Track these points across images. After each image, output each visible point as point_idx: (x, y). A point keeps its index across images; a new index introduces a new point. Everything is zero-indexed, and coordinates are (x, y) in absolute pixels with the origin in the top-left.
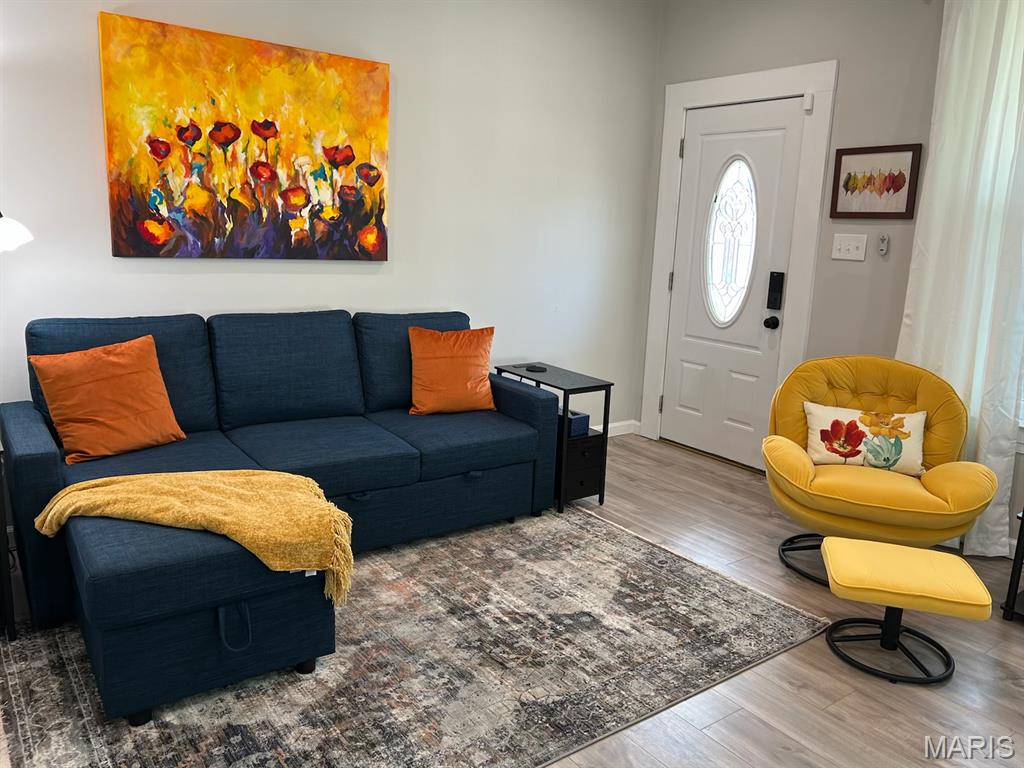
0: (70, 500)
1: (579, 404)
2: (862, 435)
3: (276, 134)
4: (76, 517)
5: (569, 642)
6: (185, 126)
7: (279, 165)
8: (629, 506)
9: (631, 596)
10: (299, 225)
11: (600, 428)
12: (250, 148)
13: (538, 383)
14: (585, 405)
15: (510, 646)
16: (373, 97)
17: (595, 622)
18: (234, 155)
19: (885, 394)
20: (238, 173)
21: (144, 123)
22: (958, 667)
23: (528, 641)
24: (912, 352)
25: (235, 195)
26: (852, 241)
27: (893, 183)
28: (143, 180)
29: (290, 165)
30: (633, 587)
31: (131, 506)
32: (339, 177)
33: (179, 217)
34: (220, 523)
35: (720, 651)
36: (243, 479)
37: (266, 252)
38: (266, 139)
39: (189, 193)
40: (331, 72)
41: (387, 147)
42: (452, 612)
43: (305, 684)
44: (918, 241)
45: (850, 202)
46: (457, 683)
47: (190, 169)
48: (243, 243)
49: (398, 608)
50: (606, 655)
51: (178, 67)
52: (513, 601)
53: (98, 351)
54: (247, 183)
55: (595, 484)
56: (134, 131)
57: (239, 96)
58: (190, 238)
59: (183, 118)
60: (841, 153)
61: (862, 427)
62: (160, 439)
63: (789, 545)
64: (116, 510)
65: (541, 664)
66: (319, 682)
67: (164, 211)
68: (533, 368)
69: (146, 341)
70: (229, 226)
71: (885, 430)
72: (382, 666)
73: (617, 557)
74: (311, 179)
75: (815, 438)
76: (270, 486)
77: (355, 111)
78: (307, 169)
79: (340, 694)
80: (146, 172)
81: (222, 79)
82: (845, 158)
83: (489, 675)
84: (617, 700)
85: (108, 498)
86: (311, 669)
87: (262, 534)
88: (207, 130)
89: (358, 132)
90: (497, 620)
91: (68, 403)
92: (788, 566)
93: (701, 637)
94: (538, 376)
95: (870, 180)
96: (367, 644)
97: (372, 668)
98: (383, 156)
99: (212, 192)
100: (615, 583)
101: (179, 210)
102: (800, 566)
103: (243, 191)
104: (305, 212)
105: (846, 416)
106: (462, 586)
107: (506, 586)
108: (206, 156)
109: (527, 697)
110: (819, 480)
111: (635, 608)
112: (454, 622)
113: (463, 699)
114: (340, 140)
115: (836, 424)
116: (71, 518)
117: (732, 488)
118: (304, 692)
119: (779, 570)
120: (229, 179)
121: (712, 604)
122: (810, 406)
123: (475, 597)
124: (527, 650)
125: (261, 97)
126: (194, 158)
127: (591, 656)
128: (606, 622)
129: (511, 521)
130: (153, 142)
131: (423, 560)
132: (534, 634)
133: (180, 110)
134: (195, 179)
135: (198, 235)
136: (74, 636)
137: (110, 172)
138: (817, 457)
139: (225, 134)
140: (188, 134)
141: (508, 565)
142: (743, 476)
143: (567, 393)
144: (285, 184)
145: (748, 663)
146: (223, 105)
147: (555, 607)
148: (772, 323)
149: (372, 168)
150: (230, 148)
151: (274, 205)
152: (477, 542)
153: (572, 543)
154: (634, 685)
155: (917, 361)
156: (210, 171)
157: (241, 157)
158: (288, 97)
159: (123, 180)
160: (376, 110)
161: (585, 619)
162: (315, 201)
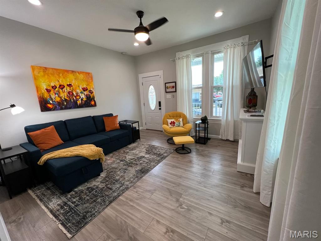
0: (45, 157)
1: (134, 125)
2: (175, 123)
3: (72, 86)
4: (48, 160)
5: (141, 161)
6: (53, 86)
7: (74, 92)
8: (144, 140)
9: (148, 152)
10: (79, 102)
11: (138, 129)
12: (67, 89)
13: (126, 123)
14: (135, 125)
15: (132, 163)
16: (90, 79)
17: (144, 157)
18: (64, 91)
19: (177, 116)
20: (66, 94)
21: (44, 86)
22: (192, 150)
23: (135, 162)
24: (179, 110)
25: (66, 98)
26: (169, 96)
27: (173, 87)
28: (46, 97)
29: (76, 92)
30: (148, 151)
31: (60, 155)
32: (85, 93)
33: (54, 103)
34: (79, 154)
35: (162, 156)
36: (80, 147)
37: (74, 107)
38: (70, 87)
39: (56, 98)
40: (81, 75)
41: (93, 87)
42: (121, 161)
43: (99, 178)
44: (177, 95)
45: (168, 90)
46: (125, 171)
47: (55, 94)
48: (68, 106)
49: (112, 163)
50: (147, 161)
51: (50, 75)
52: (130, 157)
53: (43, 130)
54: (68, 95)
55: (139, 138)
56: (42, 88)
57: (64, 80)
58: (58, 107)
59: (53, 84)
60: (165, 83)
61: (175, 122)
62: (59, 144)
63: (168, 140)
64: (57, 157)
65: (138, 165)
66: (102, 177)
67: (51, 102)
68: (125, 121)
69: (52, 127)
70: (65, 103)
71: (178, 121)
72: (112, 172)
73: (145, 147)
74: (80, 94)
75: (169, 124)
76: (86, 147)
77: (87, 81)
78: (79, 92)
79: (106, 177)
80: (46, 95)
81: (59, 77)
82: (166, 84)
83: (130, 168)
84: (150, 166)
85: (54, 155)
86: (100, 175)
87: (88, 154)
88: (58, 86)
89: (88, 85)
90: (129, 160)
91: (38, 141)
92: (168, 143)
93: (159, 155)
94: (126, 122)
95: (170, 87)
96: (108, 169)
97: (110, 172)
98: (93, 89)
99: (61, 98)
100: (145, 151)
101: (54, 102)
102: (170, 143)
103: (67, 97)
104: (80, 100)
105: (173, 120)
106: (121, 157)
107: (128, 155)
108: (59, 91)
109: (137, 169)
110: (171, 130)
111: (149, 154)
112: (122, 162)
113: (127, 173)
114: (85, 86)
115: (171, 122)
116: (47, 160)
117: (158, 134)
118: (99, 179)
119: (167, 144)
120: (64, 95)
121: (160, 150)
122: (167, 120)
123: (124, 158)
124: (135, 163)
125: (68, 80)
126: (56, 92)
127: (145, 161)
128: (145, 156)
129: (126, 146)
130: (47, 90)
131: (113, 155)
132: (135, 161)
133: (52, 83)
134: (57, 96)
135: (59, 106)
136: (49, 183)
137: (38, 96)
138: (170, 127)
139: (62, 87)
140: (54, 87)
141: (128, 152)
142: (159, 132)
143: (132, 124)
144: (75, 95)
145: (166, 157)
146: (60, 82)
147: (137, 156)
148: (160, 109)
149: (91, 91)
150: (63, 89)
151: (74, 99)
152: (122, 150)
153: (137, 147)
154: (152, 164)
155: (180, 112)
156: (60, 94)
157: (66, 91)
158: (73, 79)
159: (41, 97)
160: (91, 81)
161: (142, 157)
162: (81, 97)
